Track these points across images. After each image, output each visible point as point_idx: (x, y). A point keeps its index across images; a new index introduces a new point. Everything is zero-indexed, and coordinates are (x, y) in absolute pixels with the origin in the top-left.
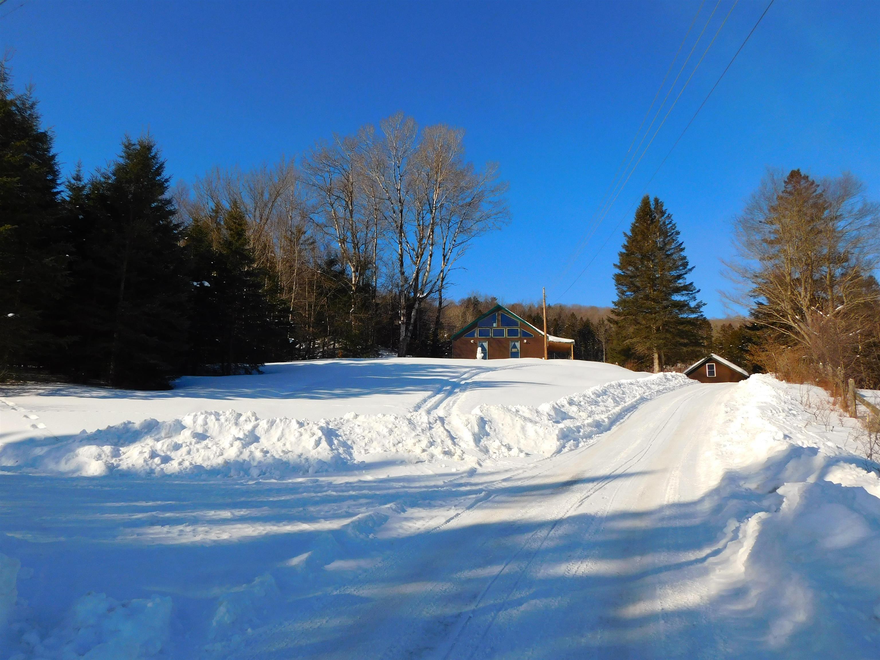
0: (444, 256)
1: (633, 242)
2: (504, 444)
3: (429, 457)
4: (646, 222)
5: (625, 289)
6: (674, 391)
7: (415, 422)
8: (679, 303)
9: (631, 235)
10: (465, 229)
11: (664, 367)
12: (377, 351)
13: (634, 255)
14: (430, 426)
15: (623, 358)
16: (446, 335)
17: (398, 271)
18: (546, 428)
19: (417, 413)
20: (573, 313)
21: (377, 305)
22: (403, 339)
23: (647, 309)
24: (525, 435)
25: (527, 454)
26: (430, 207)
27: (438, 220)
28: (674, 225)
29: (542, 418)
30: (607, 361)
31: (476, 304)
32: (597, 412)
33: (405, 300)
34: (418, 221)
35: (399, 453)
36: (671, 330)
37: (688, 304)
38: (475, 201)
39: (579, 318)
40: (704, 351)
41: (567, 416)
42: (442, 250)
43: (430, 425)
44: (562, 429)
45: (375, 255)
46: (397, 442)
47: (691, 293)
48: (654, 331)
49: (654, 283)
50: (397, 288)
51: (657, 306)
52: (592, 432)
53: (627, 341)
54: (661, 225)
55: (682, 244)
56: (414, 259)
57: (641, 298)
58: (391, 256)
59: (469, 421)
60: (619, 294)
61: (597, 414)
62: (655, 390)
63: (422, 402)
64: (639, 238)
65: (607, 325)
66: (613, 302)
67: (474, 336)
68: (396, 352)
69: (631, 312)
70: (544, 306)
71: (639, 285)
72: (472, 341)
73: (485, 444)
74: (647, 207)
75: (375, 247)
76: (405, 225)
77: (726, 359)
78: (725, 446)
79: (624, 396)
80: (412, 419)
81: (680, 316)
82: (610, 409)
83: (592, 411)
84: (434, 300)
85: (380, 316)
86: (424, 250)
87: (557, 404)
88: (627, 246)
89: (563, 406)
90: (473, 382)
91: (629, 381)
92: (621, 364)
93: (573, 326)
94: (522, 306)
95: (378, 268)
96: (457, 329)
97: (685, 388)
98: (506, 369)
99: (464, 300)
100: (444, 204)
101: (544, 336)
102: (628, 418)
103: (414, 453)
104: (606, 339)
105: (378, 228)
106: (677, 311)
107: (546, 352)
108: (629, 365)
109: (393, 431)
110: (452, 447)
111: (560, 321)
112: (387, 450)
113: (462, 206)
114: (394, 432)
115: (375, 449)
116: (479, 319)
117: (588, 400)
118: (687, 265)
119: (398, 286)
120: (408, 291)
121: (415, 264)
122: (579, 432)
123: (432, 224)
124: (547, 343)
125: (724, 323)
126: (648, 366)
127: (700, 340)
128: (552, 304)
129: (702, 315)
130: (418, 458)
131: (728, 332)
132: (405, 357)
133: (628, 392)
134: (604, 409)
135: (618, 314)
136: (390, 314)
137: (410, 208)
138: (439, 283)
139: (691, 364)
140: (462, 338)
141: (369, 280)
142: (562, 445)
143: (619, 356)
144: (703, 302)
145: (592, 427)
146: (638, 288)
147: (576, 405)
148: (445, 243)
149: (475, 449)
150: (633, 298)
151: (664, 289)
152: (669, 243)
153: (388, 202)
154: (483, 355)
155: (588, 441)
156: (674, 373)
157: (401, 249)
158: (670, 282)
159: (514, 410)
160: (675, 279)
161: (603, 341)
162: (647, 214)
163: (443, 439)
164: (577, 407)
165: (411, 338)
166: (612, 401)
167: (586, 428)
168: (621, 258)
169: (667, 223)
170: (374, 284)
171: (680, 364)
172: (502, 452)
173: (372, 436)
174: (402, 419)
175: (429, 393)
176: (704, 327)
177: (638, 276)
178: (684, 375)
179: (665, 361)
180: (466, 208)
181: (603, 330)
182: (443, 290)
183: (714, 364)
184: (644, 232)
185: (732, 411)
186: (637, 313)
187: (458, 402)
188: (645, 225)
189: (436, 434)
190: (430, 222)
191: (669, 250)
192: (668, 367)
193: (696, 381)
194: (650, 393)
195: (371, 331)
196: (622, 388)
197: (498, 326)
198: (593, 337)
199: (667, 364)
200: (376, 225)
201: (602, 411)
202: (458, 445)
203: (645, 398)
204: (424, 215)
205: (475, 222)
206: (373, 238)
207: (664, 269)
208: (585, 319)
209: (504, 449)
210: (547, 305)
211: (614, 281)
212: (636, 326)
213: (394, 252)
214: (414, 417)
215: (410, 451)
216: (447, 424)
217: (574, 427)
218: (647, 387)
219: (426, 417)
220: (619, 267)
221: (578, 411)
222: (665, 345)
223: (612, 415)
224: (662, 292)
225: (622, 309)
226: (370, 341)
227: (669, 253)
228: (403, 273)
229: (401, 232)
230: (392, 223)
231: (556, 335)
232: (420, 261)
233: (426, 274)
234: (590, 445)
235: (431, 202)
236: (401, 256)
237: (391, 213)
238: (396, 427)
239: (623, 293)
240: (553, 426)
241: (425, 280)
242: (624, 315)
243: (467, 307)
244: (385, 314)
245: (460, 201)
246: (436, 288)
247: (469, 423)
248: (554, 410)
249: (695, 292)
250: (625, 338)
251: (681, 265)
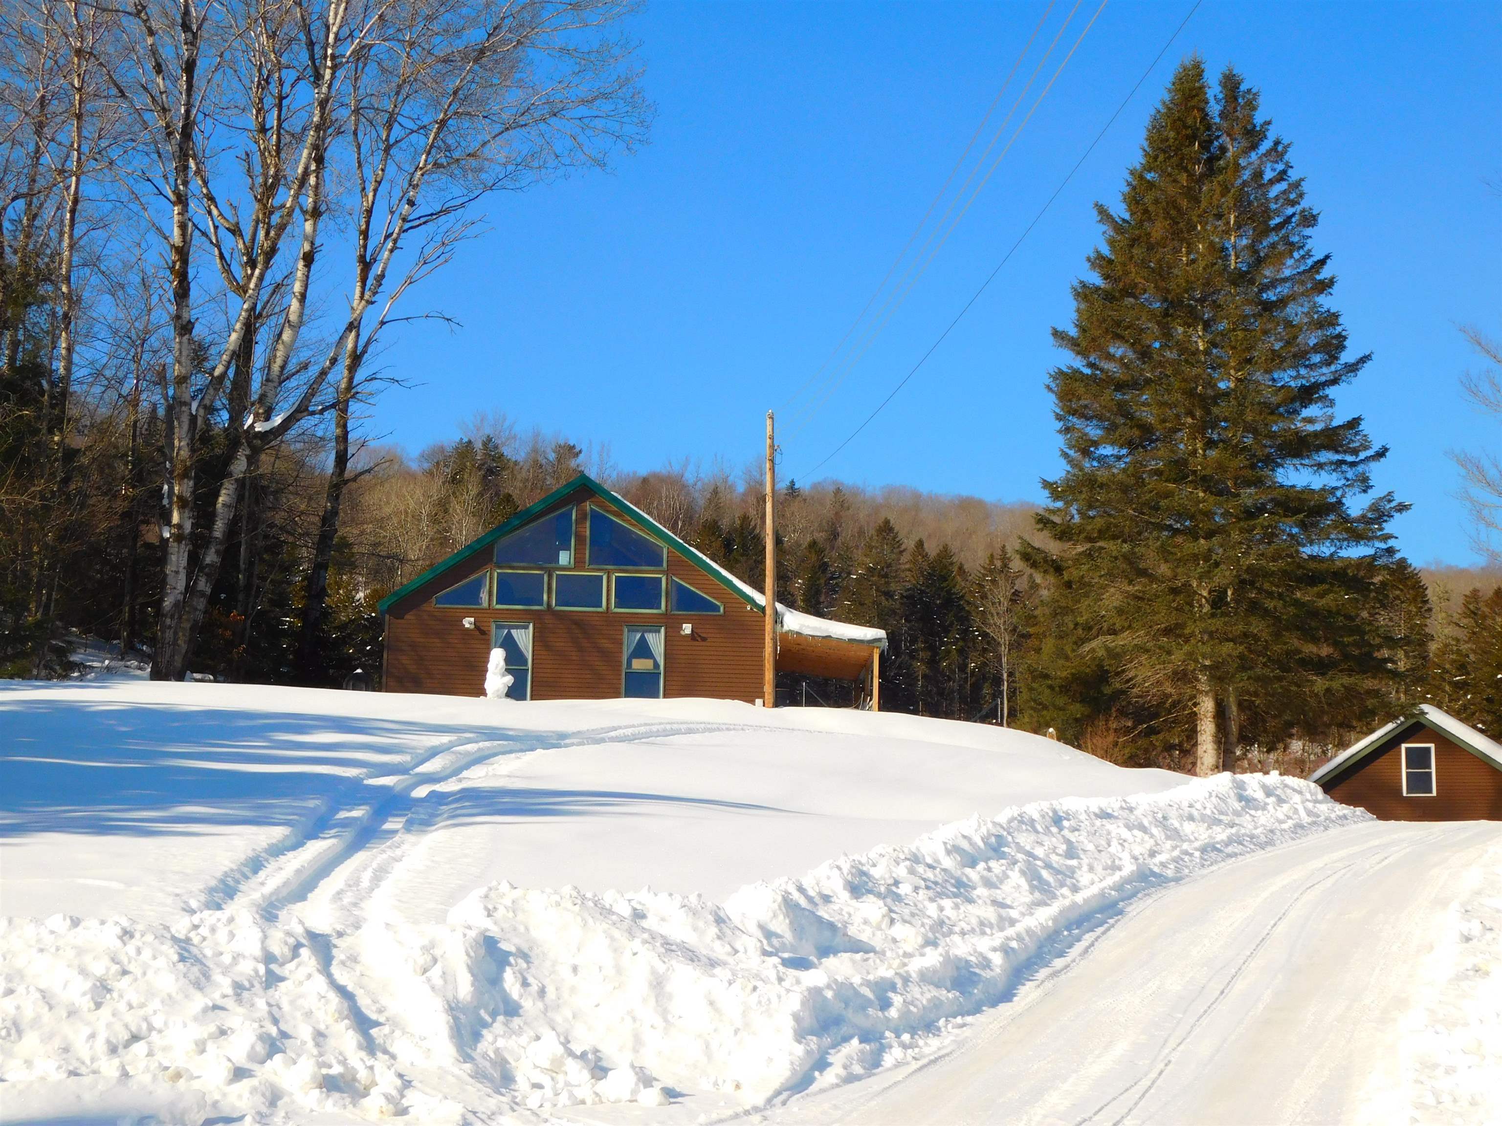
0: (366, 265)
1: (1132, 246)
2: (578, 1050)
3: (259, 1102)
4: (1186, 169)
5: (1094, 432)
6: (1269, 848)
7: (208, 952)
8: (1304, 496)
9: (1127, 216)
10: (456, 155)
11: (1238, 753)
12: (61, 653)
13: (1136, 297)
14: (269, 972)
15: (1077, 709)
16: (361, 595)
17: (166, 318)
18: (750, 987)
19: (218, 913)
20: (887, 522)
21: (70, 454)
22: (176, 604)
23: (1180, 516)
24: (664, 1013)
25: (671, 1094)
26: (312, 58)
27: (343, 114)
28: (1297, 185)
29: (738, 946)
30: (1013, 720)
31: (491, 471)
32: (963, 924)
33: (192, 439)
34: (259, 111)
35: (133, 1084)
36: (1270, 604)
37: (1340, 502)
38: (504, 42)
39: (909, 544)
40: (1396, 695)
41: (838, 940)
42: (356, 240)
43: (273, 967)
44: (815, 992)
45: (71, 247)
46: (126, 1036)
47: (1350, 458)
48: (1201, 606)
49: (1208, 412)
50: (158, 389)
51: (1220, 505)
52: (936, 1005)
53: (1094, 644)
54: (1244, 184)
55: (1322, 262)
56: (239, 273)
57: (1158, 473)
58: (137, 251)
59: (437, 952)
60: (1071, 453)
61: (963, 933)
62: (1197, 844)
63: (245, 870)
64: (1158, 230)
65: (1020, 574)
66: (1046, 484)
67: (476, 600)
68: (143, 658)
69: (1116, 526)
70: (768, 490)
71: (1151, 419)
72: (468, 622)
73: (497, 1051)
74: (1193, 107)
75: (73, 212)
76: (203, 128)
77: (1481, 731)
78: (1450, 1071)
79: (1074, 862)
80: (196, 940)
81: (1307, 550)
82: (1014, 914)
83: (941, 923)
84: (317, 443)
85: (83, 505)
86: (278, 235)
87: (801, 889)
88: (1110, 262)
89: (827, 899)
90: (463, 790)
91: (1095, 804)
92: (1069, 734)
93: (886, 576)
94: (684, 486)
95: (79, 299)
96: (408, 568)
97: (1315, 838)
98: (603, 740)
99: (442, 449)
100: (371, 46)
101: (763, 609)
102: (1086, 950)
103: (196, 1085)
104: (1014, 630)
105: (85, 133)
106: (1295, 530)
107: (769, 675)
108: (1098, 741)
109: (109, 991)
110: (357, 1059)
111: (835, 554)
112: (83, 1070)
113: (446, 60)
114: (115, 995)
115: (28, 1063)
116: (502, 530)
117: (930, 875)
118: (1341, 347)
119: (161, 379)
120: (207, 402)
121: (242, 290)
122: (886, 1005)
123: (318, 128)
124: (774, 640)
125: (1478, 585)
126: (1172, 747)
127: (1379, 647)
128: (804, 484)
129: (1390, 551)
130: (215, 1104)
131: (1489, 622)
132: (180, 678)
133: (1090, 847)
134: (990, 913)
135: (1064, 534)
136: (125, 497)
137: (227, 56)
138: (339, 375)
139: (1343, 745)
140: (426, 607)
141: (38, 347)
142: (817, 1056)
143: (1061, 701)
144: (1398, 499)
145: (937, 986)
146: (1146, 429)
147: (879, 895)
148: (369, 212)
149: (456, 1071)
150: (1124, 470)
151: (1249, 440)
152: (1276, 256)
153: (134, 26)
154: (509, 679)
155: (921, 1042)
156: (1274, 777)
157: (183, 227)
158: (1272, 413)
159: (626, 911)
160: (1293, 400)
161: (1004, 639)
162: (1193, 138)
163: (322, 1027)
164: (881, 903)
165: (213, 600)
166: (1023, 882)
167: (915, 991)
168: (1083, 306)
169: (1269, 175)
170: (60, 366)
171: (1300, 743)
172: (567, 1084)
173: (18, 1008)
174: (149, 938)
175: (277, 833)
176: (1397, 598)
177: (1148, 381)
178: (1313, 785)
179: (1241, 728)
180: (461, 69)
181: (1002, 594)
182: (353, 406)
183: (1432, 746)
184: (1179, 210)
185: (1489, 936)
186: (1140, 533)
187: (398, 871)
188: (1183, 178)
189: (292, 1002)
190: (312, 115)
191: (1273, 284)
192: (1255, 753)
193: (1360, 810)
194: (1176, 853)
195: (41, 568)
196: (1066, 832)
197: (579, 563)
198: (964, 619)
199: (1247, 740)
200: (79, 117)
201: (982, 924)
202: (385, 1052)
203: (1154, 874)
204: (286, 89)
205: (498, 128)
206: (61, 172)
207: (1249, 361)
208: (932, 549)
209: (577, 1072)
210: (783, 486)
211: (1052, 398)
212: (1130, 582)
213: (153, 238)
214: (204, 931)
215: (178, 1076)
216: (343, 963)
217: (867, 983)
218: (1165, 828)
219: (256, 934)
220: (1074, 344)
221: (887, 920)
222: (1244, 664)
223: (1019, 938)
224: (1239, 450)
225: (1079, 511)
226: (32, 606)
227: (1271, 296)
228: (185, 328)
229: (184, 154)
230: (147, 116)
231: (814, 608)
232: (261, 278)
233: (287, 336)
234: (925, 1061)
235: (317, 34)
236: (183, 253)
237: (144, 72)
238: (125, 972)
239: (1086, 447)
240: (780, 980)
241: (279, 361)
242: (1090, 539)
243: (454, 479)
244: (105, 494)
245: (439, 39)
246: (327, 395)
247: (435, 961)
248: (787, 915)
249: (1367, 459)
250: (1090, 630)
251: (1316, 349)
